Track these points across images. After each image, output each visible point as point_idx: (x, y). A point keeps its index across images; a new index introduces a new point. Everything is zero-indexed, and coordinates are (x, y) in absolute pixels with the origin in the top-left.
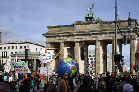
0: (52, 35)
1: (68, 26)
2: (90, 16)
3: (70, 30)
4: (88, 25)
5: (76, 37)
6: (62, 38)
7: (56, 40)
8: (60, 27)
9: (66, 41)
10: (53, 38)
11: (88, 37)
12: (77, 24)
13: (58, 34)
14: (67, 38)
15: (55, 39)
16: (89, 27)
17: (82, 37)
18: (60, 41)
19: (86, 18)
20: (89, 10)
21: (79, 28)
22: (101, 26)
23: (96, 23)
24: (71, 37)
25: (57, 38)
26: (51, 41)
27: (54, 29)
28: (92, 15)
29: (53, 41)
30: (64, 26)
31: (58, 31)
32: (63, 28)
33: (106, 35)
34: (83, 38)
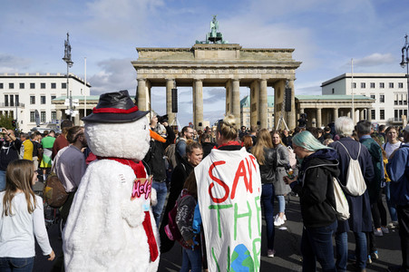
1: (179, 50)
3: (186, 58)
4: (219, 52)
5: (200, 71)
6: (172, 71)
7: (159, 74)
9: (178, 77)
10: (153, 71)
11: (220, 71)
13: (166, 63)
14: (181, 71)
15: (157, 71)
16: (222, 55)
17: (210, 71)
18: (167, 77)
21: (203, 56)
22: (242, 56)
23: (235, 49)
24: (190, 71)
25: (162, 71)
26: (148, 77)
27: (149, 53)
29: (152, 77)
30: (171, 50)
31: (161, 58)
32: (170, 53)
33: (251, 71)
34: (212, 75)
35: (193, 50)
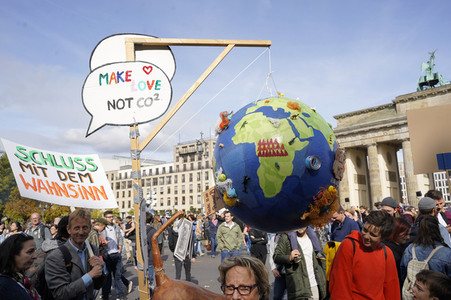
0: (346, 133)
1: (379, 108)
2: (430, 78)
3: (388, 116)
4: (429, 99)
6: (370, 135)
7: (357, 140)
8: (362, 112)
9: (379, 140)
10: (349, 139)
12: (402, 101)
13: (361, 127)
14: (381, 133)
15: (354, 138)
16: (434, 103)
18: (366, 142)
19: (421, 85)
20: (426, 66)
21: (408, 109)
24: (392, 131)
25: (360, 137)
26: (346, 145)
27: (348, 119)
28: (435, 75)
29: (350, 145)
30: (371, 110)
31: (359, 122)
32: (369, 114)
35: (394, 105)
